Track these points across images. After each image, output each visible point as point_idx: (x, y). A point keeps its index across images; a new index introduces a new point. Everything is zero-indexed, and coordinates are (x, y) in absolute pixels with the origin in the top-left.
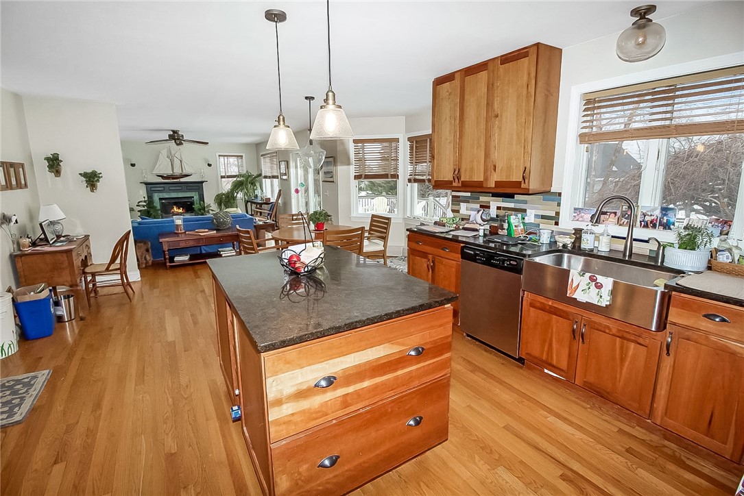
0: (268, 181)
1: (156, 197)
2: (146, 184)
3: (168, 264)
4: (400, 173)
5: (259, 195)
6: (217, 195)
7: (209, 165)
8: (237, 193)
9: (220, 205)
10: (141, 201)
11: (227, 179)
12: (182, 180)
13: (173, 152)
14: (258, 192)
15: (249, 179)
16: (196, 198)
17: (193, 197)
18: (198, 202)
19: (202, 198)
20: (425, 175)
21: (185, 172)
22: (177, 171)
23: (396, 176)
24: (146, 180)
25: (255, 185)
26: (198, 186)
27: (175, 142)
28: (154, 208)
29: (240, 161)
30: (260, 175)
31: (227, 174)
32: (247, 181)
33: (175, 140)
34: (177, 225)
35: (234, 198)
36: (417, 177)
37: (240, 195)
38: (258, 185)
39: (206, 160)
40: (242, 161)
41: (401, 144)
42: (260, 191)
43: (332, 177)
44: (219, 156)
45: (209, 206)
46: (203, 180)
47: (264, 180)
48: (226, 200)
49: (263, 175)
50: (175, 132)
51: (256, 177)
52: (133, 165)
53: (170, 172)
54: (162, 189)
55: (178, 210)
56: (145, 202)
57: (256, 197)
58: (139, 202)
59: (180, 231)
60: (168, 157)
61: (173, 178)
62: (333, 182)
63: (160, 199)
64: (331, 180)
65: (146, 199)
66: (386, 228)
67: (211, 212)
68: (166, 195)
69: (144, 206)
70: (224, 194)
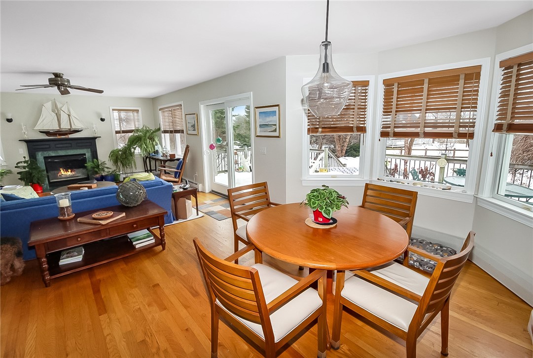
0: (167, 135)
1: (40, 156)
2: (28, 142)
3: (48, 277)
4: (369, 126)
5: (160, 150)
6: (113, 152)
7: (102, 120)
8: (135, 149)
9: (116, 162)
10: (21, 162)
11: (123, 134)
12: (71, 136)
13: (59, 106)
14: (158, 148)
15: (148, 135)
16: (88, 155)
17: (85, 154)
18: (91, 160)
19: (95, 155)
20: (419, 127)
21: (74, 127)
22: (65, 126)
23: (362, 130)
24: (26, 137)
25: (154, 140)
26: (90, 142)
27: (59, 89)
28: (37, 168)
29: (136, 114)
30: (159, 129)
31: (122, 129)
32: (145, 136)
33: (59, 86)
34: (63, 208)
35: (132, 154)
36: (397, 130)
37: (137, 151)
38: (156, 140)
39: (98, 114)
40: (138, 116)
41: (371, 89)
42: (159, 146)
43: (275, 131)
44: (113, 110)
45: (104, 163)
46: (96, 136)
47: (163, 135)
48: (123, 157)
49: (162, 129)
50: (57, 75)
51: (154, 132)
52: (10, 121)
53: (56, 128)
54: (48, 146)
55: (65, 173)
56: (25, 162)
57: (157, 152)
58: (19, 163)
59: (66, 217)
60: (53, 111)
61: (60, 135)
62: (278, 137)
63: (45, 158)
64: (276, 134)
65: (27, 159)
66: (408, 209)
67: (106, 170)
68: (52, 154)
69: (24, 167)
70: (120, 150)
